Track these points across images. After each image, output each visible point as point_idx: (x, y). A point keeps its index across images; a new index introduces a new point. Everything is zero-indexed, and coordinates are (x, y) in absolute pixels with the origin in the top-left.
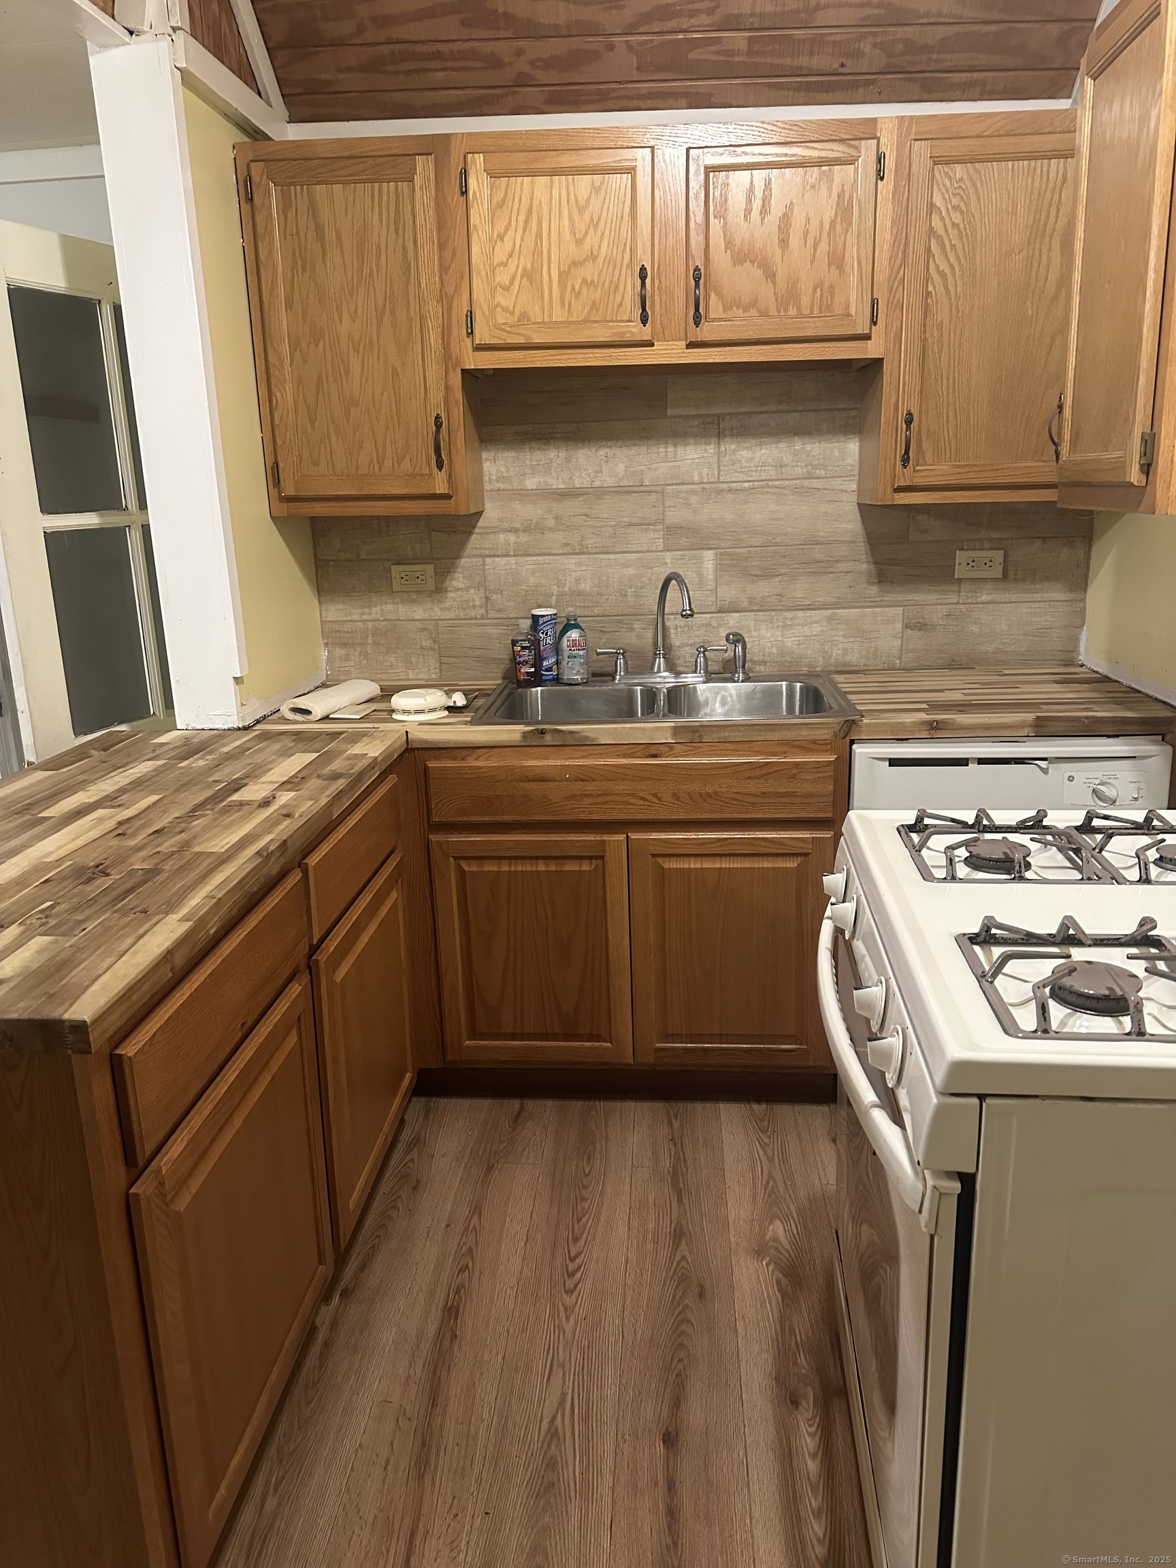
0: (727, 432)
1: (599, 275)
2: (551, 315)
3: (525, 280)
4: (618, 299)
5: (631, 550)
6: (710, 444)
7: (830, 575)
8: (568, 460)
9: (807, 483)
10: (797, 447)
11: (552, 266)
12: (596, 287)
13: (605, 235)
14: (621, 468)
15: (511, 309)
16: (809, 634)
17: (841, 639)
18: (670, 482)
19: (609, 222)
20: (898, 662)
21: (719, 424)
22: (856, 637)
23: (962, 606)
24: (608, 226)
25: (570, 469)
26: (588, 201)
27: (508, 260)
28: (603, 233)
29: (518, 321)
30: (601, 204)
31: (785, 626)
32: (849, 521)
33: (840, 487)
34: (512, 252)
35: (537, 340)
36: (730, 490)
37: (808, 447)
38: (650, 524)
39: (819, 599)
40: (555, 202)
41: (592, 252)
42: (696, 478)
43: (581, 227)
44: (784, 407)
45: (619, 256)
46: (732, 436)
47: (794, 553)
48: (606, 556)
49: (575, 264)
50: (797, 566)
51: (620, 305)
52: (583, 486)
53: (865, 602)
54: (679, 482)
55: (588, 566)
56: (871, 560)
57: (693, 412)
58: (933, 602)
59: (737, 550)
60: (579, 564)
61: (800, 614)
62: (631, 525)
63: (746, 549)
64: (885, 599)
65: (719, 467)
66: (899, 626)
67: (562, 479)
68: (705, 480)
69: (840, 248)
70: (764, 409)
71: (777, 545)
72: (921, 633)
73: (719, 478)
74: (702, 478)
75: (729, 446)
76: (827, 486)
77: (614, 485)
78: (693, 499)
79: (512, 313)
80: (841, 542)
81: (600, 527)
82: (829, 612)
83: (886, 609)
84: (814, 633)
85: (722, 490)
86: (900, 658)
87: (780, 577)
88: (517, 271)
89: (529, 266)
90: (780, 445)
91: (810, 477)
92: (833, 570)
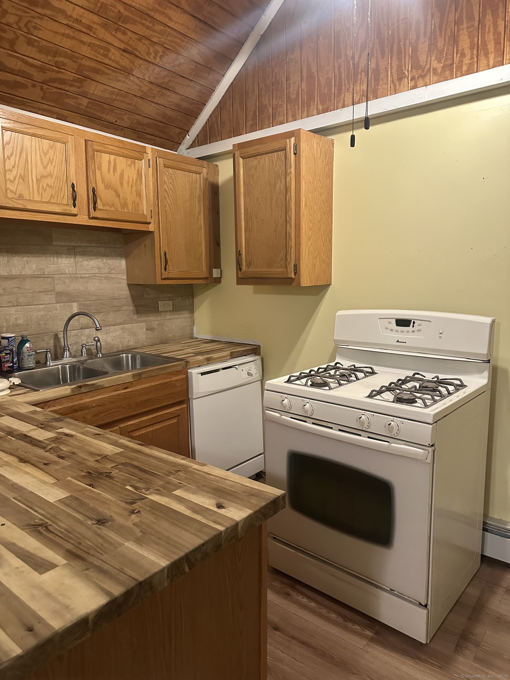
0: (78, 254)
1: (54, 183)
2: (33, 198)
3: (21, 180)
4: (62, 195)
5: (41, 303)
6: (71, 258)
7: (121, 312)
8: (8, 262)
9: (109, 275)
10: (104, 261)
11: (33, 176)
12: (53, 188)
13: (56, 167)
14: (34, 266)
15: (15, 191)
16: (116, 335)
17: (127, 336)
18: (56, 273)
19: (57, 162)
20: (145, 343)
21: (74, 250)
22: (132, 335)
23: (162, 321)
24: (57, 164)
25: (10, 266)
26: (48, 151)
27: (12, 169)
28: (55, 166)
29: (18, 198)
30: (53, 153)
31: (107, 333)
32: (125, 291)
33: (121, 278)
34: (14, 165)
35: (29, 207)
36: (81, 277)
37: (108, 261)
38: (49, 292)
39: (118, 321)
40: (33, 148)
41: (50, 173)
42: (67, 272)
43: (45, 162)
44: (98, 245)
45: (62, 177)
46: (80, 255)
47: (108, 303)
48: (30, 307)
49: (43, 177)
50: (109, 308)
51: (63, 198)
52: (16, 274)
53: (133, 321)
54: (60, 273)
55: (21, 311)
56: (133, 305)
57: (64, 244)
58: (154, 320)
59: (86, 302)
60: (17, 311)
61: (112, 327)
62: (40, 292)
63: (89, 302)
64: (139, 320)
65: (76, 268)
66: (144, 330)
67: (6, 270)
68: (71, 273)
69: (139, 189)
70: (91, 245)
71: (101, 300)
72: (151, 332)
73: (76, 272)
74: (69, 272)
75: (79, 259)
76: (117, 277)
77: (32, 274)
78: (67, 281)
79: (15, 194)
80: (123, 298)
81: (26, 293)
82: (122, 326)
83: (140, 324)
84: (117, 335)
85: (78, 277)
86: (146, 342)
87: (103, 313)
88: (17, 175)
89: (22, 174)
90: (98, 260)
91: (110, 273)
92: (121, 309)
